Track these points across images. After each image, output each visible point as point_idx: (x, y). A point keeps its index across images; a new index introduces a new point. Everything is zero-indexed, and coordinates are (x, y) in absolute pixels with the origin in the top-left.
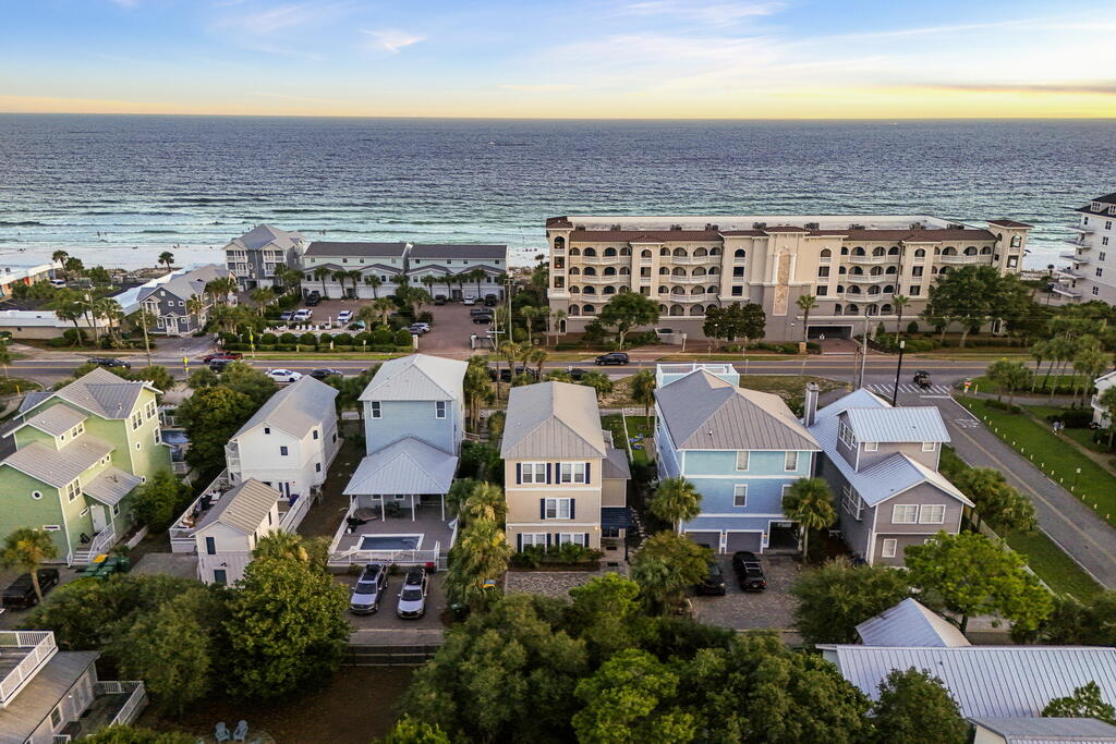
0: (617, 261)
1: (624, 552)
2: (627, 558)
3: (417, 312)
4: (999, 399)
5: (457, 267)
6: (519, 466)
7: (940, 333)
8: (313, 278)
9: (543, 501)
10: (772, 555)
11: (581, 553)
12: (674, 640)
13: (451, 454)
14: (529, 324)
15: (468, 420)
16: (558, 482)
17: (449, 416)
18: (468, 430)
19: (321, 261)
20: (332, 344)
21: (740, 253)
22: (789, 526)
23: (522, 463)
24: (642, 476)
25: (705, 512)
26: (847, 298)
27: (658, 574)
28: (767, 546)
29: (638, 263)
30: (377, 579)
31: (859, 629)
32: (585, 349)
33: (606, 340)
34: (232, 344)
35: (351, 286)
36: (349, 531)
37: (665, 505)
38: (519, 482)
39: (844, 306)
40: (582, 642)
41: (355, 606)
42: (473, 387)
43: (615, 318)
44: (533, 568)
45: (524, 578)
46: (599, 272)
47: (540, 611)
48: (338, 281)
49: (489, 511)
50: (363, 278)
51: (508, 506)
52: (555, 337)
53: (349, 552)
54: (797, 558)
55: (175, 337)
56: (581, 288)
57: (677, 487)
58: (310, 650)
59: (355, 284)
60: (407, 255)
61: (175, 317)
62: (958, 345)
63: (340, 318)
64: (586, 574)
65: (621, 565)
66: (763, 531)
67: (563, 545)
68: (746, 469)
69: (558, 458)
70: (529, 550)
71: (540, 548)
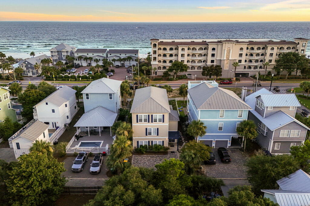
0: (174, 52)
1: (177, 147)
2: (178, 150)
3: (109, 69)
4: (303, 95)
5: (123, 56)
6: (137, 116)
7: (279, 75)
8: (78, 59)
9: (146, 129)
10: (232, 149)
11: (161, 148)
12: (198, 185)
13: (115, 113)
14: (145, 72)
15: (122, 102)
16: (152, 122)
17: (114, 99)
18: (123, 105)
19: (80, 54)
20: (80, 79)
21: (214, 49)
22: (237, 138)
23: (139, 115)
24: (183, 120)
25: (207, 133)
26: (247, 64)
27: (191, 157)
28: (230, 145)
29: (180, 52)
30: (82, 158)
31: (278, 182)
32: (163, 80)
33: (170, 77)
34: (48, 79)
35: (90, 62)
36: (76, 140)
37: (193, 130)
38: (137, 122)
39: (247, 66)
40: (160, 190)
41: (74, 169)
42: (124, 90)
43: (173, 70)
44: (143, 154)
45: (139, 157)
46: (168, 55)
47: (142, 174)
48: (85, 60)
49: (126, 133)
50: (93, 59)
51: (133, 131)
52: (153, 77)
53: (74, 148)
54: (241, 150)
55: (31, 77)
56: (162, 61)
57: (197, 123)
58: (44, 192)
59: (91, 61)
60: (107, 52)
61: (31, 70)
62: (285, 78)
63: (85, 71)
64: (163, 156)
65: (176, 152)
66: (229, 140)
67: (154, 145)
68: (223, 117)
69: (152, 113)
70: (141, 147)
71: (146, 146)
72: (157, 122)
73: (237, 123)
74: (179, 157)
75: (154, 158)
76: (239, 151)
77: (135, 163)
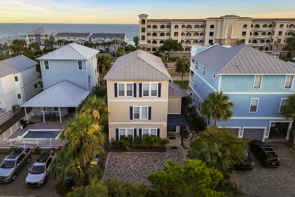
0: (166, 30)
1: (180, 140)
2: (182, 144)
6: (116, 85)
9: (131, 108)
10: (270, 143)
11: (155, 141)
13: (87, 90)
16: (140, 96)
17: (85, 69)
18: (101, 84)
19: (60, 38)
21: (212, 26)
23: (118, 83)
26: (252, 45)
28: (267, 137)
29: (173, 30)
30: (17, 157)
36: (22, 128)
38: (116, 96)
44: (125, 150)
45: (118, 156)
46: (158, 34)
49: (96, 113)
51: (109, 111)
56: (152, 41)
60: (90, 37)
64: (158, 154)
65: (179, 148)
66: (266, 128)
67: (144, 135)
68: (259, 88)
69: (141, 80)
70: (123, 139)
71: (130, 137)
72: (148, 95)
73: (282, 99)
74: (185, 156)
75: (144, 158)
76: (284, 146)
77: (111, 166)
